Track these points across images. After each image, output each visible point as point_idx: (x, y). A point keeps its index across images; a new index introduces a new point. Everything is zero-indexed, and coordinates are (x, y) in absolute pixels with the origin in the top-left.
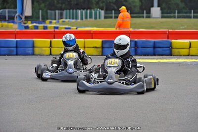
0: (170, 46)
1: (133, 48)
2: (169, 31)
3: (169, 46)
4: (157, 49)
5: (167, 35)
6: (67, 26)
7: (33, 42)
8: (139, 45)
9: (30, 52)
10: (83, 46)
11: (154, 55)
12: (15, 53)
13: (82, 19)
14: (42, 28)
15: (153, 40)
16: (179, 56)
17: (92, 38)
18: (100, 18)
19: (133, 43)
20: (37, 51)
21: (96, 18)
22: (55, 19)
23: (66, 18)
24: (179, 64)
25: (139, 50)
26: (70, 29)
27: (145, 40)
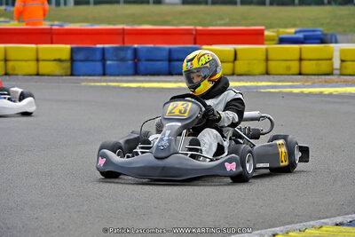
2: (196, 30)
4: (175, 63)
5: (192, 37)
8: (141, 55)
10: (34, 57)
11: (170, 73)
15: (167, 46)
17: (52, 43)
18: (65, 4)
19: (129, 54)
21: (58, 4)
23: (1, 4)
25: (143, 65)
27: (152, 46)
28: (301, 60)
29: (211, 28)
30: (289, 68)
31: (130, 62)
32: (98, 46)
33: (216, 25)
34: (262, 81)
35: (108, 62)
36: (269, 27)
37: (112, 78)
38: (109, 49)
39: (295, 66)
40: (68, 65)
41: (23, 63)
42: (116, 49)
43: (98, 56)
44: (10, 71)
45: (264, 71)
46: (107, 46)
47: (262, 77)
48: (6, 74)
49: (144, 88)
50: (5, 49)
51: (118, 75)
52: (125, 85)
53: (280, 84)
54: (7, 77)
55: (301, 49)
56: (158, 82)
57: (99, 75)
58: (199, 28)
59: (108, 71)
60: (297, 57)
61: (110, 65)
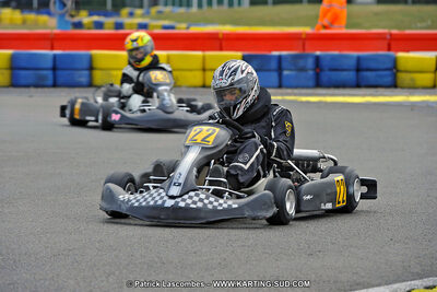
0: (394, 67)
2: (391, 35)
3: (390, 65)
4: (365, 73)
5: (385, 44)
6: (166, 23)
7: (91, 58)
8: (324, 63)
9: (84, 80)
10: (199, 66)
11: (358, 86)
12: (50, 82)
13: (200, 5)
14: (112, 26)
15: (355, 54)
16: (413, 88)
17: (221, 49)
18: (239, 4)
19: (310, 63)
20: (98, 77)
21: (231, 4)
22: (141, 6)
23: (166, 5)
24: (413, 106)
25: (325, 76)
26: (173, 28)
27: (336, 53)
29: (408, 32)
31: (311, 73)
32: (274, 53)
35: (285, 73)
37: (289, 91)
38: (286, 57)
41: (189, 73)
42: (295, 57)
43: (274, 65)
46: (284, 53)
49: (326, 103)
50: (169, 57)
51: (296, 87)
52: (304, 99)
56: (344, 95)
57: (274, 87)
58: (394, 31)
59: (285, 82)
61: (288, 75)
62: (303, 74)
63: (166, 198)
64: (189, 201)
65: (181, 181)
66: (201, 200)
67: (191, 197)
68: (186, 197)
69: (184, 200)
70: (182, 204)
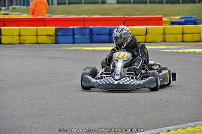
1: (88, 36)
2: (125, 18)
5: (122, 22)
8: (94, 32)
10: (35, 34)
11: (110, 42)
15: (108, 27)
17: (45, 26)
18: (52, 4)
19: (88, 32)
22: (5, 6)
23: (17, 5)
25: (95, 38)
27: (100, 27)
28: (183, 34)
29: (133, 16)
30: (176, 38)
32: (70, 27)
33: (136, 15)
34: (161, 46)
35: (76, 36)
36: (166, 16)
37: (78, 45)
38: (76, 29)
39: (180, 37)
40: (54, 38)
41: (30, 37)
42: (80, 29)
43: (71, 33)
44: (22, 42)
45: (163, 40)
46: (75, 27)
47: (161, 43)
48: (20, 43)
49: (96, 50)
50: (19, 30)
51: (81, 43)
52: (85, 48)
53: (172, 47)
54: (21, 45)
55: (183, 28)
56: (104, 46)
57: (71, 43)
58: (126, 17)
59: (76, 41)
60: (181, 32)
61: (77, 37)
62: (85, 37)
63: (114, 80)
64: (124, 81)
65: (119, 73)
66: (128, 81)
67: (124, 80)
68: (122, 80)
69: (122, 81)
70: (121, 83)
